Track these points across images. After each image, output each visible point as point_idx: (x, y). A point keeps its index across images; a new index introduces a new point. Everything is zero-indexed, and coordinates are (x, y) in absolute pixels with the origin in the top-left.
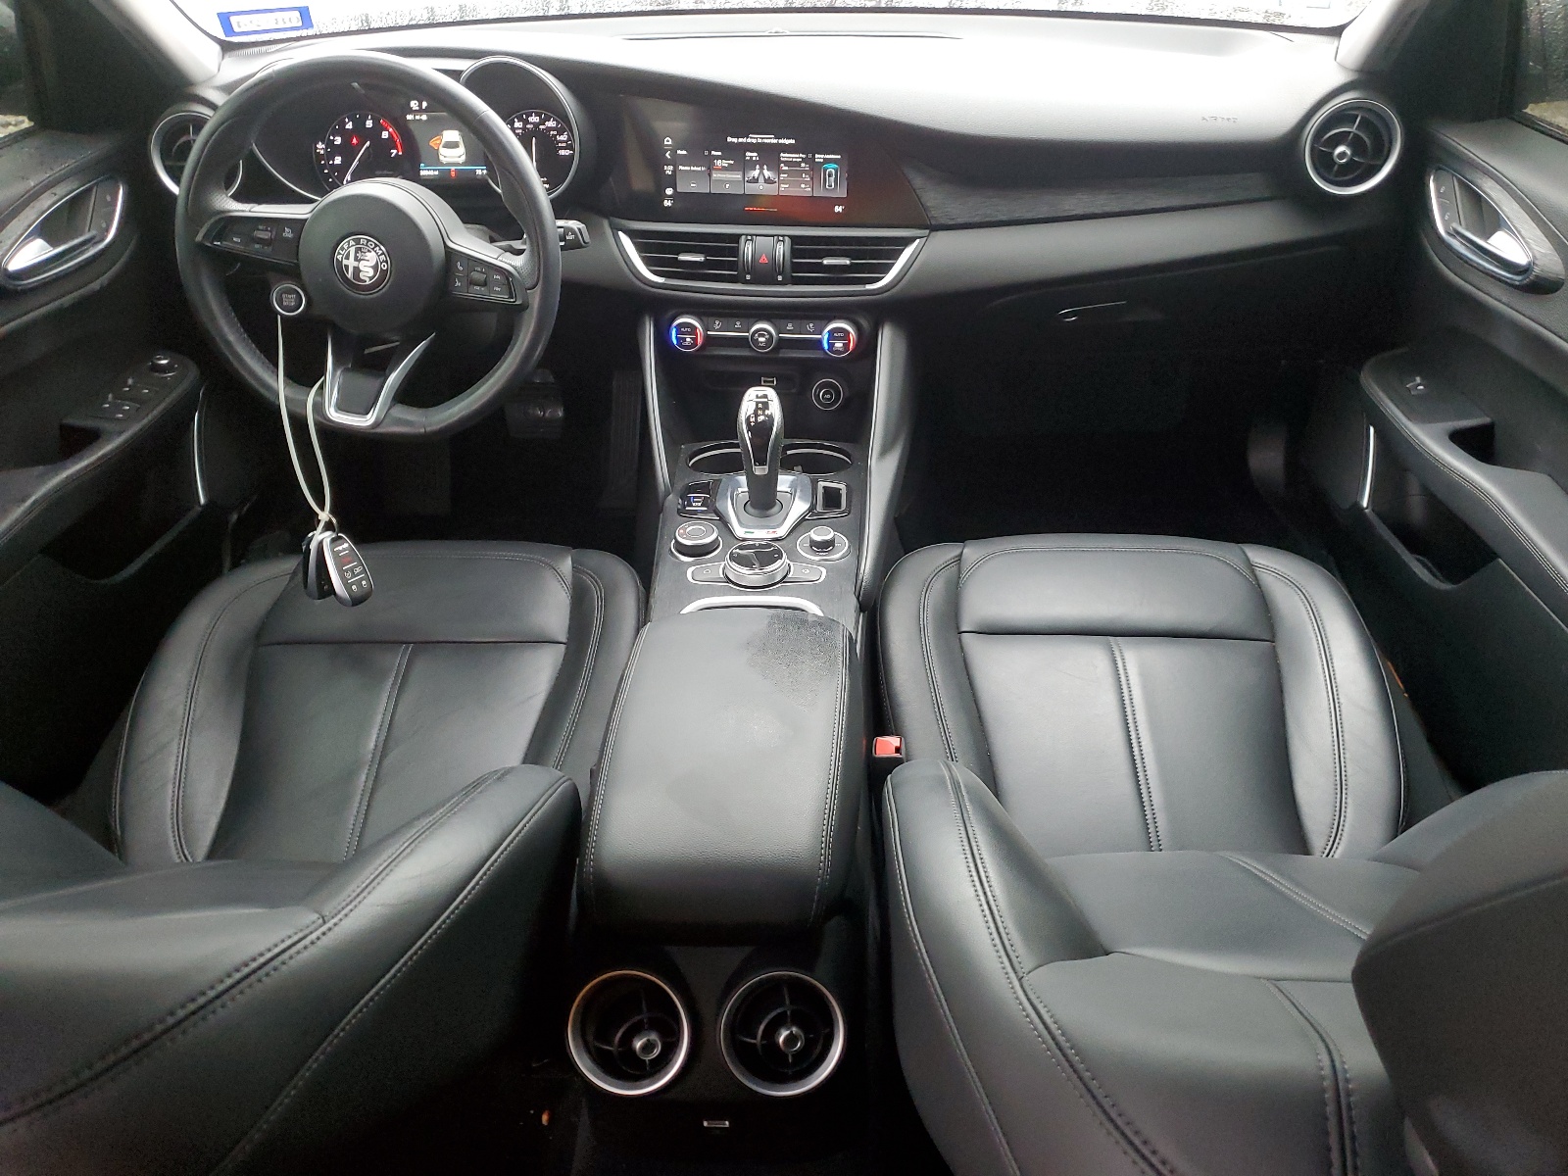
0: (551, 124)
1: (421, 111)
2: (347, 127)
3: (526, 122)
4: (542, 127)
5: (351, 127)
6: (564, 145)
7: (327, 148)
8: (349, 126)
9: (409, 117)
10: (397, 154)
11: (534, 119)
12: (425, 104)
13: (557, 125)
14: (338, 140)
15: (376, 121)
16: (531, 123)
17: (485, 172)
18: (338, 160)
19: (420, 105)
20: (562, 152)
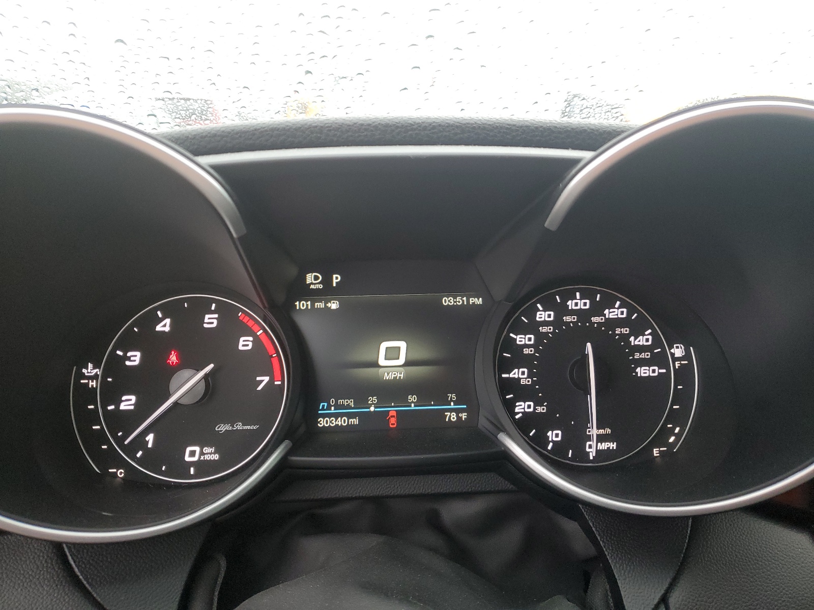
0: (616, 313)
1: (328, 292)
2: (159, 328)
3: (561, 310)
4: (595, 319)
5: (167, 329)
6: (646, 355)
7: (105, 376)
8: (164, 326)
9: (301, 305)
10: (270, 383)
11: (578, 303)
12: (336, 279)
13: (630, 314)
14: (135, 358)
15: (225, 312)
16: (572, 312)
17: (464, 416)
18: (128, 403)
19: (327, 281)
20: (643, 372)
